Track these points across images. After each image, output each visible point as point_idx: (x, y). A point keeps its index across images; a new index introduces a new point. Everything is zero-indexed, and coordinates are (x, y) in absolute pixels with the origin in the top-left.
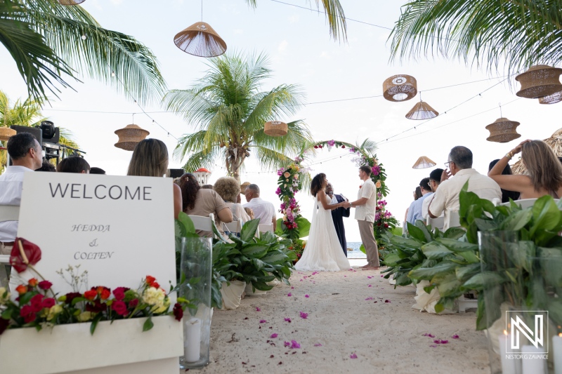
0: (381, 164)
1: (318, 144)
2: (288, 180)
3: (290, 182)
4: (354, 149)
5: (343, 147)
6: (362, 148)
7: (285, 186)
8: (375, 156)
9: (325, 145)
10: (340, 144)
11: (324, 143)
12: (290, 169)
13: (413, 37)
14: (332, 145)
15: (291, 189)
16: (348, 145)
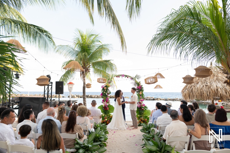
0: (142, 85)
1: (118, 76)
2: (105, 90)
3: (106, 91)
4: (132, 79)
5: (128, 77)
6: (135, 78)
7: (104, 92)
8: (140, 82)
9: (121, 76)
10: (127, 76)
11: (120, 75)
12: (107, 86)
13: (157, 46)
14: (123, 76)
15: (107, 94)
16: (130, 77)
